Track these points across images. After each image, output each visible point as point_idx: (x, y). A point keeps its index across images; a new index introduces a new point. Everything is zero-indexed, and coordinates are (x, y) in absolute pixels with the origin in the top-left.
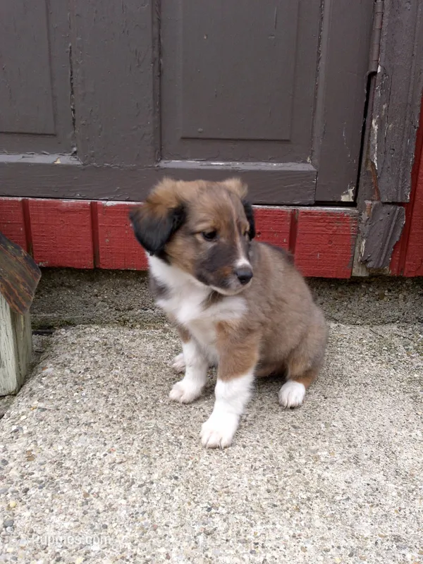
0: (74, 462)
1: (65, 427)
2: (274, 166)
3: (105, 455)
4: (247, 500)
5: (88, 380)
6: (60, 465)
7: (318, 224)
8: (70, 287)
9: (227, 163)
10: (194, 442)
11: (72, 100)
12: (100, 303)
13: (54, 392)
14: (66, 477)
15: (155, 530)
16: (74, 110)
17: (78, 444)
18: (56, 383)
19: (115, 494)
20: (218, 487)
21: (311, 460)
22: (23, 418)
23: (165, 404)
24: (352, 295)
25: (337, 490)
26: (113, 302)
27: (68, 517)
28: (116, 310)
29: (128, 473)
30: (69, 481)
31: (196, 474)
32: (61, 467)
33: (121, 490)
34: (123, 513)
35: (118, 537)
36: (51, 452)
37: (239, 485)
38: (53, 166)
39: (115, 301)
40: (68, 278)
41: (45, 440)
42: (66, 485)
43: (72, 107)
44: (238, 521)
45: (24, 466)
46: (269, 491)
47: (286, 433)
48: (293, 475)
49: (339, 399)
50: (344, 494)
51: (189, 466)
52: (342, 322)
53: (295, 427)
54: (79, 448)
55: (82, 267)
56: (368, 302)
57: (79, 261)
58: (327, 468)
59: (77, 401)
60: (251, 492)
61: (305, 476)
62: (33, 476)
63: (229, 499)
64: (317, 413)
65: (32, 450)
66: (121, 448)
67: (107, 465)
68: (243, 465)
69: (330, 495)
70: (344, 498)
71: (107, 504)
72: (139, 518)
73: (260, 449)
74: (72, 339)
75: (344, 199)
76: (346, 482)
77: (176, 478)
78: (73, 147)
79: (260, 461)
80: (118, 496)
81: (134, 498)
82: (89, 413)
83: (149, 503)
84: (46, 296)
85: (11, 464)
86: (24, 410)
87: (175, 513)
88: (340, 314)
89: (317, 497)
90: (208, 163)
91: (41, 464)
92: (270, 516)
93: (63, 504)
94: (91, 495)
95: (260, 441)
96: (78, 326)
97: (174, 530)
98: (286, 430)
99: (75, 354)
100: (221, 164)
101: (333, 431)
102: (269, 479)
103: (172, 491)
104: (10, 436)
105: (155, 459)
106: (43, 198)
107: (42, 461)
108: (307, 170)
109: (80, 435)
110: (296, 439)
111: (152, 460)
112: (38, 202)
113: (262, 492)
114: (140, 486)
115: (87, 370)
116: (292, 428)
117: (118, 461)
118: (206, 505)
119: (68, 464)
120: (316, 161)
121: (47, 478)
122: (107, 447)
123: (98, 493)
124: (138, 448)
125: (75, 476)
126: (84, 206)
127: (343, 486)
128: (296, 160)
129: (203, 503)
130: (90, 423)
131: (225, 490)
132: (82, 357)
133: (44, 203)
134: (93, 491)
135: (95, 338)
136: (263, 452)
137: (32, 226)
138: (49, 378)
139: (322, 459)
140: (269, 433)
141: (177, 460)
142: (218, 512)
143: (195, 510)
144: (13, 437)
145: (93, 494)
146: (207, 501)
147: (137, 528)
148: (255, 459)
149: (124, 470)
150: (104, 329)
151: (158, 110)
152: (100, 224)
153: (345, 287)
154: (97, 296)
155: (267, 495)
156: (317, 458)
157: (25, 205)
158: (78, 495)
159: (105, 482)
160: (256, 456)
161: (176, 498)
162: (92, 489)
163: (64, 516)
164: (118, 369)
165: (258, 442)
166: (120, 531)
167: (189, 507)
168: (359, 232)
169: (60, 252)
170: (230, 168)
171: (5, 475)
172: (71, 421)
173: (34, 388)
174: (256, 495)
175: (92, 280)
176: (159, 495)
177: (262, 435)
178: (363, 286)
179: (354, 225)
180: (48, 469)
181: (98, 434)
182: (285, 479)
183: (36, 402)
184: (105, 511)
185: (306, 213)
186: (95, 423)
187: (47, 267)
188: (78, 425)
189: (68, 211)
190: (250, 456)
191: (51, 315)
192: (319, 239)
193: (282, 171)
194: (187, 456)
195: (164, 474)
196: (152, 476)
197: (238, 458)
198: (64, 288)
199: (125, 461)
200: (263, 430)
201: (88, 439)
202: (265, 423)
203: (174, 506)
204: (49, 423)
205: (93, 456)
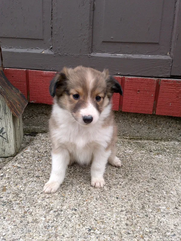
0: (25, 195)
1: (26, 177)
2: (150, 57)
4: (113, 228)
5: (45, 156)
6: (17, 195)
7: (172, 87)
8: (46, 114)
9: (125, 55)
10: (90, 192)
11: (52, 23)
13: (27, 160)
14: (18, 202)
15: (56, 237)
16: (52, 28)
17: (30, 186)
18: (29, 156)
19: (40, 214)
20: (98, 218)
21: (155, 211)
22: (8, 170)
23: (79, 172)
25: (168, 229)
27: (12, 222)
30: (18, 204)
31: (87, 210)
32: (17, 196)
33: (44, 212)
34: (41, 225)
35: (35, 238)
36: (15, 188)
37: (110, 219)
38: (41, 55)
40: (45, 110)
41: (14, 182)
42: (17, 206)
43: (51, 26)
44: (105, 239)
46: (127, 225)
47: (142, 194)
48: (143, 217)
49: (176, 180)
50: (172, 232)
51: (84, 205)
53: (148, 191)
57: (50, 101)
58: (164, 216)
59: (37, 166)
60: (116, 224)
61: (150, 219)
63: (102, 226)
64: (162, 185)
65: (6, 186)
67: (40, 198)
68: (115, 208)
69: (164, 231)
70: (172, 234)
71: (35, 218)
72: (49, 229)
73: (126, 200)
76: (174, 225)
77: (76, 210)
78: (51, 45)
79: (125, 207)
80: (41, 215)
81: (50, 218)
82: (40, 172)
83: (57, 221)
84: (35, 118)
86: (10, 167)
87: (70, 229)
89: (155, 232)
90: (115, 54)
91: (8, 194)
92: (125, 239)
93: (12, 215)
94: (28, 213)
95: (127, 196)
96: (48, 133)
97: (66, 239)
98: (143, 192)
99: (42, 145)
100: (122, 55)
101: (170, 196)
102: (128, 218)
103: (72, 217)
105: (67, 198)
106: (35, 69)
107: (9, 192)
108: (167, 58)
109: (32, 182)
110: (148, 198)
111: (65, 199)
112: (33, 71)
113: (122, 225)
114: (55, 212)
115: (46, 152)
116: (146, 192)
118: (88, 227)
119: (21, 195)
120: (172, 54)
121: (8, 201)
123: (31, 212)
125: (23, 202)
126: (53, 74)
127: (172, 227)
128: (161, 54)
129: (87, 226)
130: (39, 176)
131: (101, 220)
132: (45, 146)
133: (36, 72)
134: (29, 211)
136: (127, 202)
137: (30, 83)
138: (27, 154)
139: (162, 211)
140: (133, 193)
141: (79, 200)
142: (94, 232)
143: (82, 229)
146: (90, 225)
147: (46, 234)
148: (122, 206)
149: (49, 202)
151: (91, 27)
155: (125, 227)
156: (159, 210)
157: (27, 73)
158: (21, 212)
159: (37, 207)
160: (123, 204)
161: (72, 221)
162: (29, 209)
163: (10, 222)
165: (126, 197)
166: (37, 235)
167: (79, 227)
169: (41, 96)
170: (126, 57)
172: (30, 174)
173: (19, 158)
174: (119, 226)
176: (64, 218)
177: (128, 193)
180: (11, 197)
181: (41, 182)
182: (138, 219)
183: (17, 164)
184: (32, 222)
185: (165, 81)
186: (42, 176)
187: (35, 103)
188: (33, 177)
189: (46, 76)
190: (120, 203)
191: (37, 127)
192: (171, 95)
193: (154, 59)
194: (85, 199)
195: (69, 207)
196: (63, 207)
197: (113, 204)
198: (44, 115)
199: (51, 198)
200: (130, 191)
201: (36, 184)
202: (131, 187)
203: (70, 225)
204: (19, 174)
205: (35, 193)
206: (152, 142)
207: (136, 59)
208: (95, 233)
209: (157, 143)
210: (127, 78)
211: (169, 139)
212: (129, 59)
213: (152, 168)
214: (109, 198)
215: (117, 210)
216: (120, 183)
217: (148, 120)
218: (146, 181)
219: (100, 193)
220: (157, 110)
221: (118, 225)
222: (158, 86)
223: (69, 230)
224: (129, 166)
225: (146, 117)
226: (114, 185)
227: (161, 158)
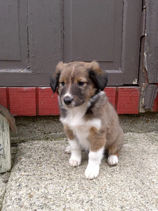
0: (52, 196)
1: (42, 182)
2: (108, 71)
3: (65, 191)
4: (135, 202)
5: (42, 162)
7: (126, 93)
8: (24, 125)
10: (101, 182)
11: (28, 47)
12: (37, 131)
13: (29, 168)
14: (52, 203)
18: (29, 164)
19: (78, 207)
20: (120, 198)
22: (20, 180)
23: (80, 168)
24: (137, 121)
26: (42, 130)
28: (44, 134)
29: (79, 198)
31: (108, 194)
32: (47, 198)
33: (79, 205)
36: (39, 193)
37: (129, 197)
38: (20, 74)
39: (44, 130)
40: (24, 121)
41: (34, 188)
42: (53, 206)
43: (28, 50)
45: (30, 200)
47: (136, 174)
48: (148, 190)
49: (149, 160)
51: (104, 192)
52: (134, 132)
53: (138, 172)
54: (52, 189)
55: (32, 115)
56: (143, 123)
57: (30, 113)
59: (42, 170)
60: (135, 199)
61: (153, 190)
62: (36, 204)
63: (128, 203)
64: (143, 165)
65: (30, 193)
66: (71, 187)
67: (68, 195)
68: (126, 188)
73: (129, 181)
75: (134, 83)
77: (101, 197)
78: (28, 66)
81: (87, 208)
82: (49, 175)
85: (23, 200)
86: (19, 176)
88: (133, 129)
92: (148, 207)
94: (66, 209)
95: (127, 178)
96: (29, 141)
99: (32, 152)
102: (139, 192)
103: (102, 203)
104: (17, 188)
105: (88, 190)
106: (15, 87)
107: (37, 197)
108: (120, 72)
109: (49, 184)
110: (141, 176)
111: (87, 191)
112: (13, 88)
113: (139, 198)
114: (87, 202)
115: (40, 158)
116: (137, 172)
117: (72, 193)
118: (119, 206)
119: (49, 197)
120: (123, 69)
121: (43, 204)
122: (64, 188)
123: (69, 208)
124: (78, 187)
125: (56, 202)
126: (33, 89)
128: (115, 69)
131: (124, 199)
132: (36, 153)
133: (16, 89)
136: (130, 183)
137: (10, 99)
138: (25, 162)
141: (97, 190)
143: (116, 209)
144: (19, 189)
145: (67, 208)
148: (129, 186)
149: (77, 197)
150: (41, 142)
151: (63, 51)
152: (39, 97)
153: (134, 118)
154: (36, 128)
155: (142, 199)
156: (153, 182)
157: (7, 90)
159: (70, 203)
160: (129, 184)
161: (105, 205)
162: (66, 206)
164: (53, 156)
165: (127, 179)
167: (113, 208)
168: (141, 95)
169: (22, 109)
171: (22, 205)
172: (43, 179)
173: (20, 167)
175: (34, 121)
178: (141, 117)
179: (139, 92)
180: (42, 200)
181: (57, 183)
182: (146, 192)
183: (23, 173)
185: (121, 89)
186: (54, 178)
187: (16, 116)
188: (47, 180)
189: (26, 92)
190: (127, 185)
191: (15, 138)
192: (126, 98)
193: (111, 73)
194: (101, 187)
195: (94, 195)
196: (90, 198)
197: (122, 186)
198: (22, 126)
199: (75, 193)
200: (127, 174)
201: (54, 186)
202: (125, 171)
203: (106, 209)
204: (33, 181)
205: (59, 192)
208: (127, 209)
211: (125, 131)
213: (128, 155)
214: (117, 182)
216: (116, 170)
218: (131, 165)
219: (107, 180)
221: (137, 199)
222: (117, 93)
226: (112, 172)
227: (128, 146)
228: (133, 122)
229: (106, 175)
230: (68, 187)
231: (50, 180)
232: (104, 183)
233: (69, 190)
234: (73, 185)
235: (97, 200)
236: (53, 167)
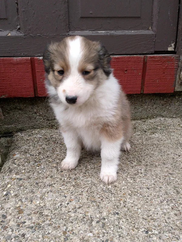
0: (50, 211)
1: (37, 189)
2: (133, 32)
3: (68, 204)
4: (166, 222)
5: (42, 159)
7: (158, 63)
8: (20, 109)
9: (107, 32)
10: (118, 189)
12: (38, 117)
13: (23, 168)
14: (48, 222)
16: (17, 3)
17: (49, 198)
18: (23, 163)
19: (83, 230)
20: (145, 216)
22: (9, 185)
23: (92, 168)
24: (171, 102)
26: (45, 116)
28: (47, 120)
29: (87, 214)
30: (50, 225)
31: (128, 210)
32: (42, 215)
33: (87, 227)
36: (33, 206)
37: (157, 214)
38: (7, 37)
39: (47, 115)
40: (19, 104)
41: (26, 199)
42: (50, 227)
44: (168, 237)
45: (18, 218)
46: (176, 215)
47: (167, 178)
51: (122, 205)
52: (166, 117)
53: (171, 174)
54: (50, 201)
55: (28, 97)
56: (179, 105)
57: (26, 93)
59: (40, 172)
60: (166, 217)
62: (26, 224)
63: (156, 224)
64: (178, 164)
65: (20, 207)
66: (76, 198)
68: (153, 200)
71: (81, 237)
73: (157, 189)
74: (26, 138)
75: (170, 49)
77: (118, 214)
78: (18, 25)
81: (97, 231)
82: (49, 178)
83: (107, 233)
84: (7, 116)
85: (9, 217)
86: (8, 181)
88: (165, 113)
90: (96, 32)
91: (29, 215)
94: (67, 232)
95: (155, 184)
96: (27, 130)
99: (30, 146)
100: (103, 32)
102: (173, 207)
103: (119, 223)
104: (3, 198)
105: (100, 203)
107: (29, 213)
108: (150, 33)
109: (48, 193)
110: (175, 181)
111: (98, 204)
113: (173, 216)
114: (98, 222)
115: (40, 153)
117: (77, 207)
118: (143, 230)
119: (46, 212)
120: (155, 29)
121: (35, 224)
122: (67, 198)
123: (72, 230)
124: (87, 197)
125: (54, 220)
126: (27, 60)
128: (143, 28)
129: (141, 229)
131: (150, 217)
132: (34, 147)
133: (3, 60)
135: (39, 136)
136: (160, 191)
138: (18, 160)
140: (158, 179)
141: (113, 202)
143: (139, 234)
144: (5, 199)
145: (69, 231)
146: (143, 226)
149: (83, 212)
150: (42, 131)
151: (67, 1)
152: (37, 71)
153: (168, 98)
154: (36, 113)
155: (176, 218)
158: (59, 233)
159: (74, 223)
160: (158, 194)
161: (123, 227)
162: (67, 228)
164: (57, 151)
165: (155, 185)
167: (134, 232)
168: (179, 67)
169: (14, 88)
170: (109, 34)
171: (7, 225)
172: (39, 184)
173: (11, 167)
175: (33, 104)
176: (112, 227)
177: (155, 180)
178: (177, 97)
179: (177, 62)
180: (34, 218)
181: (59, 191)
183: (14, 175)
185: (152, 57)
186: (55, 184)
187: (7, 98)
188: (45, 186)
189: (18, 64)
190: (154, 194)
191: (11, 126)
192: (158, 72)
193: (138, 35)
194: (118, 198)
195: (109, 211)
196: (102, 214)
197: (148, 196)
198: (17, 110)
199: (82, 206)
201: (54, 195)
202: (153, 173)
203: (124, 233)
204: (26, 187)
205: (60, 205)
206: (139, 121)
207: (120, 35)
208: (154, 234)
209: (145, 122)
210: (113, 58)
211: (155, 116)
212: (112, 36)
213: (158, 149)
214: (141, 191)
215: (157, 202)
216: (140, 171)
217: (133, 100)
218: (162, 164)
219: (128, 187)
220: (145, 89)
221: (169, 218)
222: (145, 64)
223: (127, 239)
224: (136, 151)
225: (131, 97)
226: (136, 174)
227: (158, 136)
228: (165, 104)
229: (126, 179)
230: (73, 197)
231: (50, 186)
232: (123, 192)
233: (74, 201)
234: (80, 195)
235: (112, 219)
236: (55, 167)
